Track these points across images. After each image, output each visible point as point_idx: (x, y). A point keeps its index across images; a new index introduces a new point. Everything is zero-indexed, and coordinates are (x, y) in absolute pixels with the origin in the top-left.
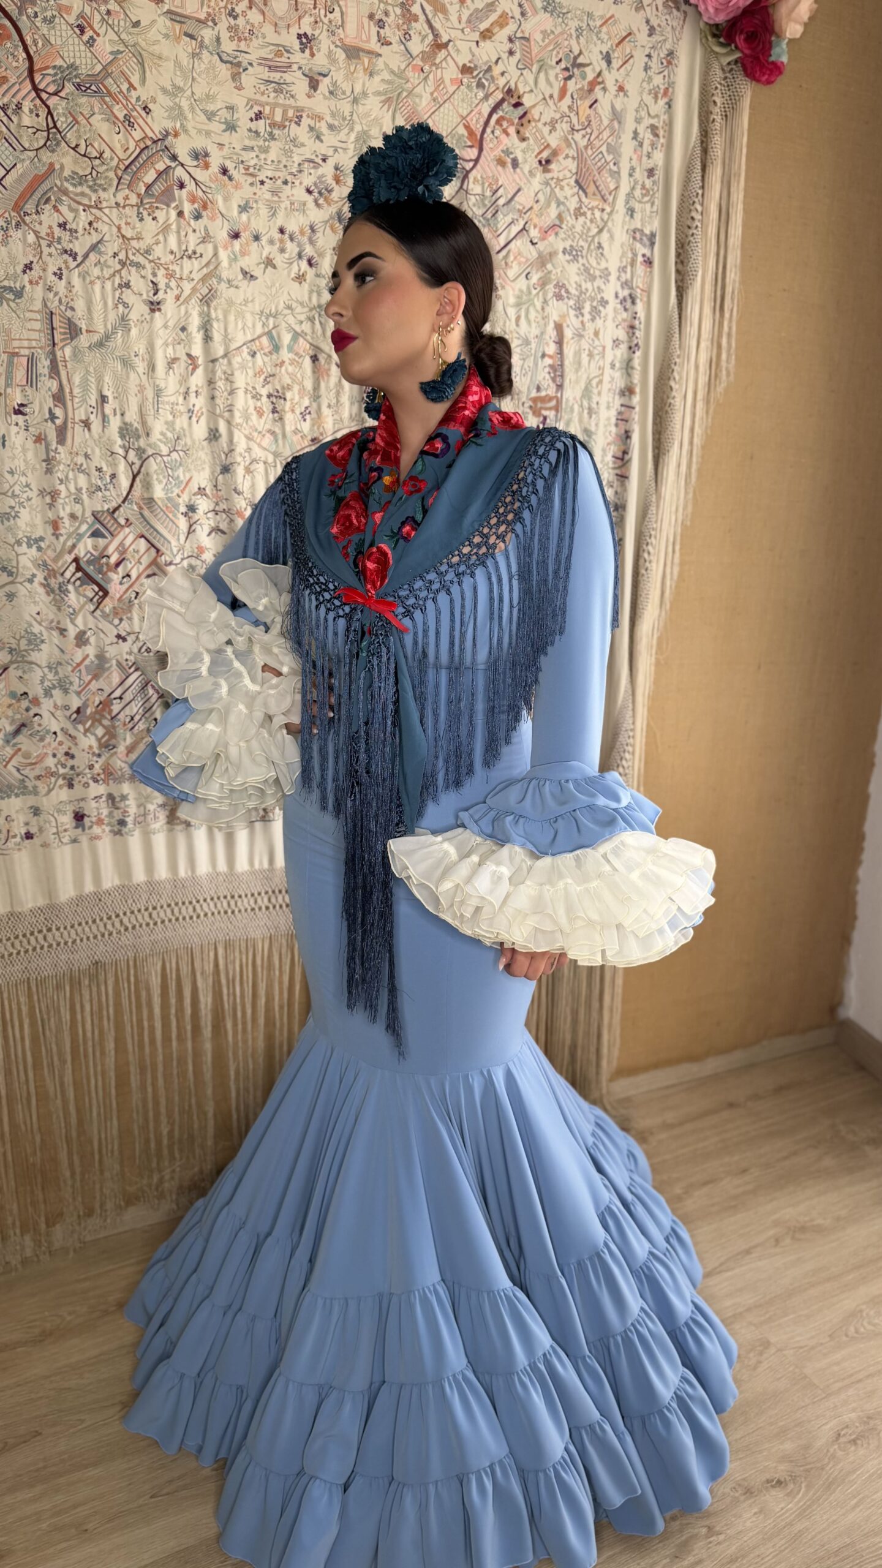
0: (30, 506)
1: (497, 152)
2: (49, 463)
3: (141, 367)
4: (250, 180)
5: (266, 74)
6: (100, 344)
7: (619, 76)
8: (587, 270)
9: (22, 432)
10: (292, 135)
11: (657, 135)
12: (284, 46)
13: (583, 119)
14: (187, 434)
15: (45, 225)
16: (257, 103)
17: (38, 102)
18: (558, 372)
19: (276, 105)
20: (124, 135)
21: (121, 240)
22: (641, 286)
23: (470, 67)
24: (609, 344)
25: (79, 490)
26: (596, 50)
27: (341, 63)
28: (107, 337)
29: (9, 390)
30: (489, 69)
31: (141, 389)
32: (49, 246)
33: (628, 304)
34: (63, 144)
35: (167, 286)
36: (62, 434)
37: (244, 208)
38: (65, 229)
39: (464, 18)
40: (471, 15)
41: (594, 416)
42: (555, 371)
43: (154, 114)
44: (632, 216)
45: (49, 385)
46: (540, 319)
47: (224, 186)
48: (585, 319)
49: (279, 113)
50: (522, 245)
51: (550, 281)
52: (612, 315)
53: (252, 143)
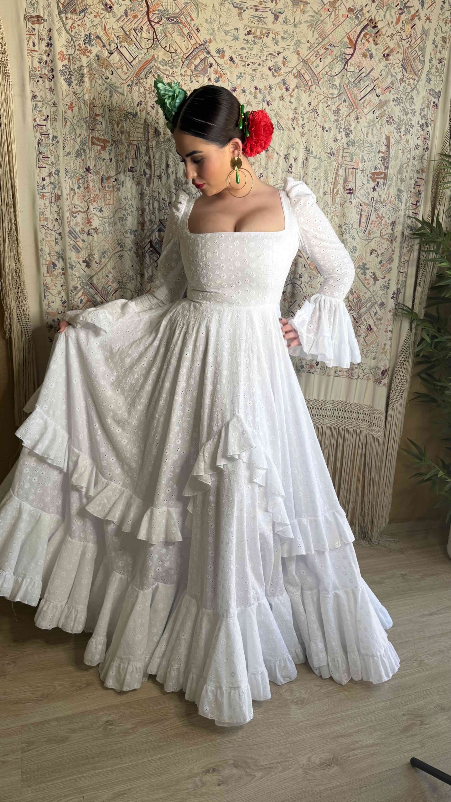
0: (132, 215)
1: (363, 51)
4: (243, 63)
5: (253, 12)
6: (169, 140)
7: (428, 12)
8: (404, 109)
9: (131, 180)
10: (264, 42)
11: (445, 42)
13: (407, 34)
15: (149, 84)
16: (249, 27)
17: (150, 26)
18: (386, 160)
19: (258, 27)
20: (187, 42)
22: (431, 118)
23: (352, 9)
24: (413, 147)
25: (154, 209)
27: (290, 7)
29: (127, 160)
30: (362, 9)
32: (149, 93)
33: (425, 127)
34: (160, 46)
36: (149, 181)
37: (239, 77)
41: (403, 183)
42: (385, 159)
43: (201, 32)
45: (145, 158)
46: (378, 134)
47: (231, 66)
48: (402, 135)
49: (259, 31)
50: (372, 96)
51: (385, 114)
52: (416, 133)
53: (245, 46)
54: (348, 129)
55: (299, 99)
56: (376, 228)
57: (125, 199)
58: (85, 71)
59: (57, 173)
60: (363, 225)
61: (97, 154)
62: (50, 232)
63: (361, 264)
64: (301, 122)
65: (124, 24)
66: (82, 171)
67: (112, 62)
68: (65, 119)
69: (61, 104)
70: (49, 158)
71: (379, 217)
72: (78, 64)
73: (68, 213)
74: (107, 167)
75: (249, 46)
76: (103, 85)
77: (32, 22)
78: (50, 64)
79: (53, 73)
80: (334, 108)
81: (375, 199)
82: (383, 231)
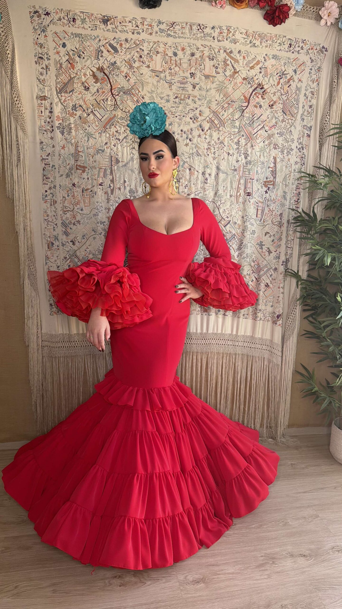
1: (255, 103)
2: (108, 200)
3: (137, 172)
4: (173, 116)
5: (179, 85)
6: (125, 165)
7: (299, 76)
8: (286, 139)
9: (101, 191)
10: (187, 102)
11: (314, 95)
12: (185, 77)
13: (285, 91)
15: (112, 131)
16: (176, 94)
17: (113, 98)
18: (274, 173)
19: (183, 94)
22: (306, 144)
23: (246, 78)
24: (293, 163)
26: (291, 69)
27: (203, 80)
28: (127, 163)
29: (98, 179)
30: (253, 78)
31: (136, 178)
32: (112, 137)
33: (301, 150)
34: (119, 109)
36: (112, 191)
38: (117, 132)
39: (245, 63)
40: (247, 62)
41: (287, 187)
42: (273, 172)
45: (109, 177)
46: (268, 155)
48: (285, 155)
49: (183, 96)
50: (262, 132)
51: (272, 143)
52: (295, 154)
53: (174, 105)
54: (246, 153)
55: (211, 136)
56: (268, 218)
57: (97, 202)
58: (73, 126)
59: (55, 187)
60: (258, 216)
61: (79, 175)
62: (50, 223)
63: (259, 242)
64: (213, 151)
65: (96, 98)
66: (70, 186)
67: (89, 120)
68: (60, 154)
69: (57, 146)
70: (50, 178)
71: (271, 210)
72: (68, 122)
73: (61, 212)
74: (86, 183)
76: (84, 134)
77: (40, 99)
78: (51, 123)
79: (53, 128)
80: (236, 140)
81: (267, 199)
82: (274, 219)
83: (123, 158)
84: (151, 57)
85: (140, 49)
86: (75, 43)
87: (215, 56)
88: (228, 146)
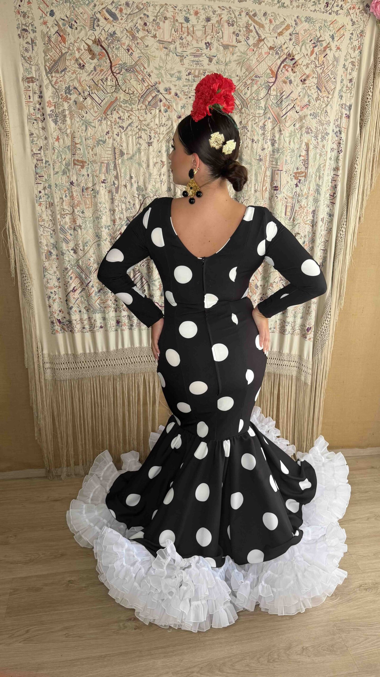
0: (106, 215)
1: (283, 78)
2: (112, 200)
3: (144, 165)
4: (186, 97)
5: (193, 58)
6: (131, 158)
7: (338, 43)
8: (320, 121)
9: (104, 189)
11: (355, 66)
12: (200, 48)
13: (321, 62)
14: (160, 189)
15: (114, 118)
16: (189, 69)
17: (113, 77)
18: (306, 162)
19: (197, 69)
20: (142, 85)
21: (139, 122)
22: (344, 127)
23: (273, 47)
24: (329, 150)
25: (122, 209)
26: (328, 35)
27: (221, 51)
28: (133, 156)
29: (100, 175)
30: (281, 47)
31: (144, 174)
32: (115, 125)
33: (338, 134)
34: (121, 90)
35: (155, 136)
36: (117, 189)
37: (183, 107)
38: (120, 119)
39: (271, 29)
40: (274, 27)
41: (321, 179)
43: (152, 77)
44: (341, 99)
45: (113, 173)
46: (299, 141)
47: (176, 100)
48: (319, 141)
49: (197, 72)
50: (292, 113)
51: (304, 127)
52: (331, 139)
53: (187, 84)
54: (273, 139)
56: (299, 216)
57: (100, 203)
58: (67, 113)
59: (50, 186)
60: (288, 214)
61: (78, 172)
62: (46, 229)
65: (94, 77)
66: (67, 184)
67: (86, 105)
68: (54, 148)
69: (50, 138)
70: (43, 176)
71: (301, 207)
72: (61, 109)
73: (59, 215)
74: (86, 180)
75: (190, 83)
76: (80, 122)
77: (28, 81)
78: (42, 110)
79: (44, 117)
80: (261, 124)
81: (298, 193)
82: (305, 217)
83: (128, 149)
84: (158, 24)
85: (145, 14)
86: (65, 10)
87: (236, 20)
88: (253, 131)
